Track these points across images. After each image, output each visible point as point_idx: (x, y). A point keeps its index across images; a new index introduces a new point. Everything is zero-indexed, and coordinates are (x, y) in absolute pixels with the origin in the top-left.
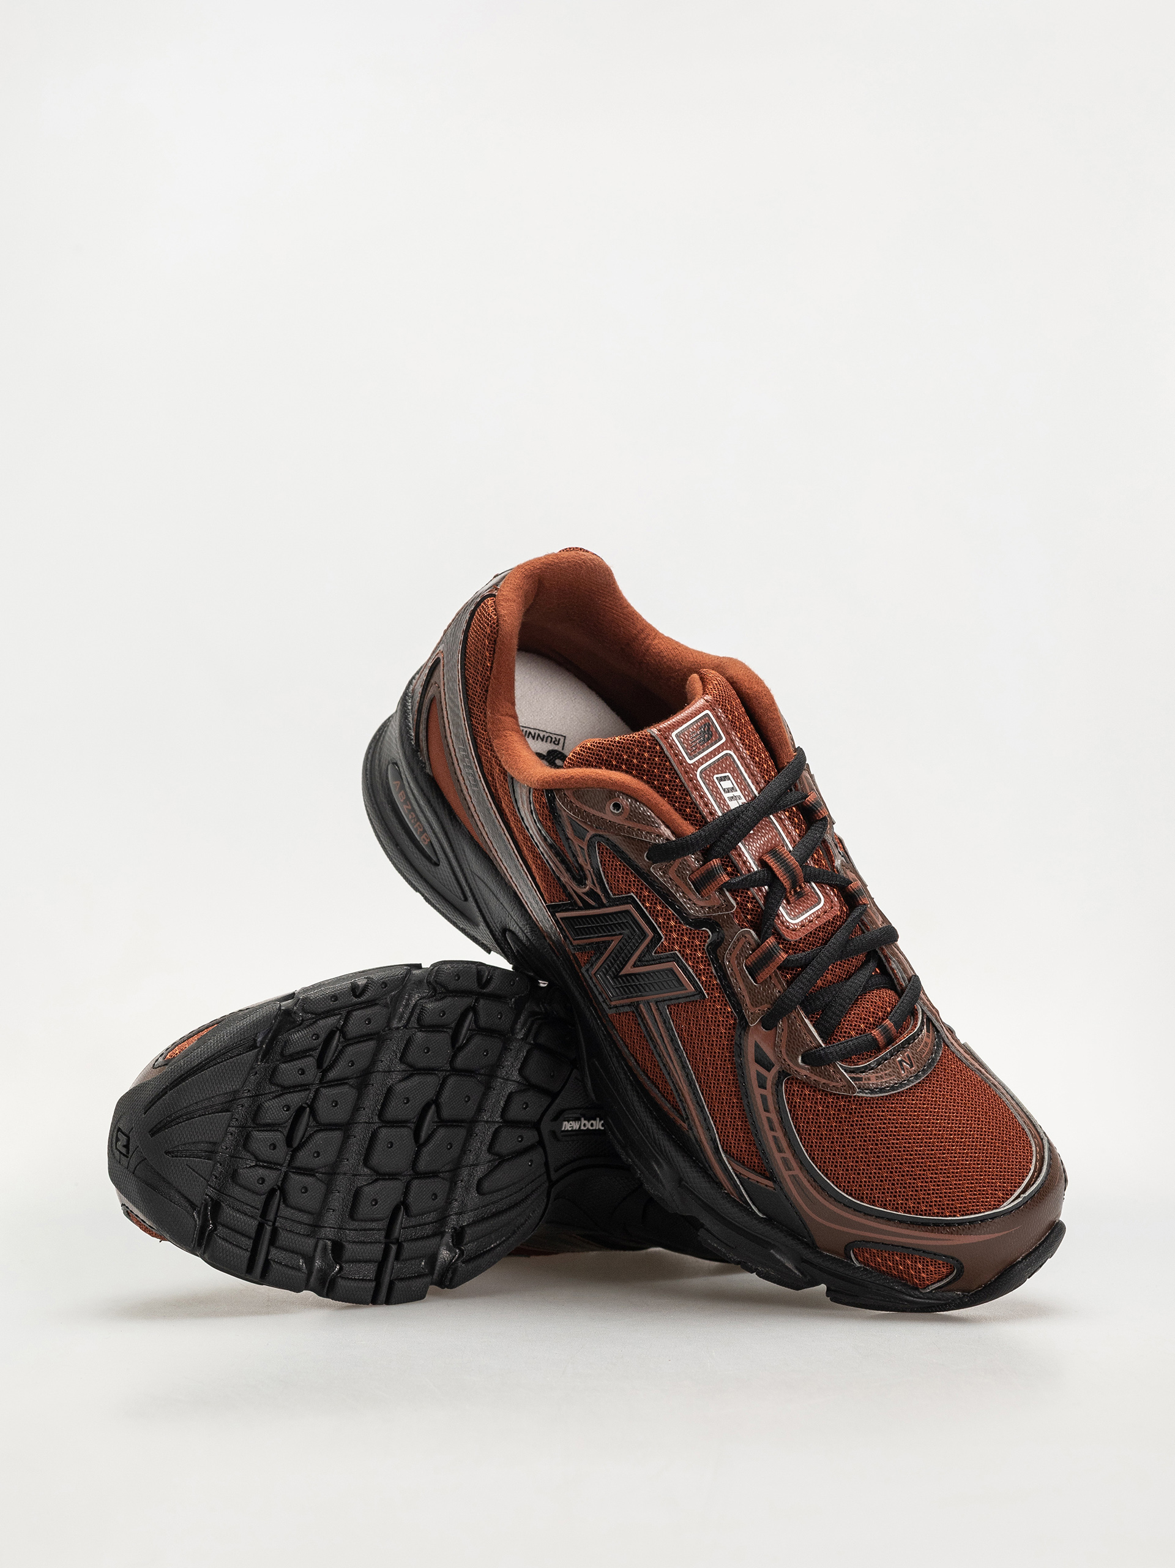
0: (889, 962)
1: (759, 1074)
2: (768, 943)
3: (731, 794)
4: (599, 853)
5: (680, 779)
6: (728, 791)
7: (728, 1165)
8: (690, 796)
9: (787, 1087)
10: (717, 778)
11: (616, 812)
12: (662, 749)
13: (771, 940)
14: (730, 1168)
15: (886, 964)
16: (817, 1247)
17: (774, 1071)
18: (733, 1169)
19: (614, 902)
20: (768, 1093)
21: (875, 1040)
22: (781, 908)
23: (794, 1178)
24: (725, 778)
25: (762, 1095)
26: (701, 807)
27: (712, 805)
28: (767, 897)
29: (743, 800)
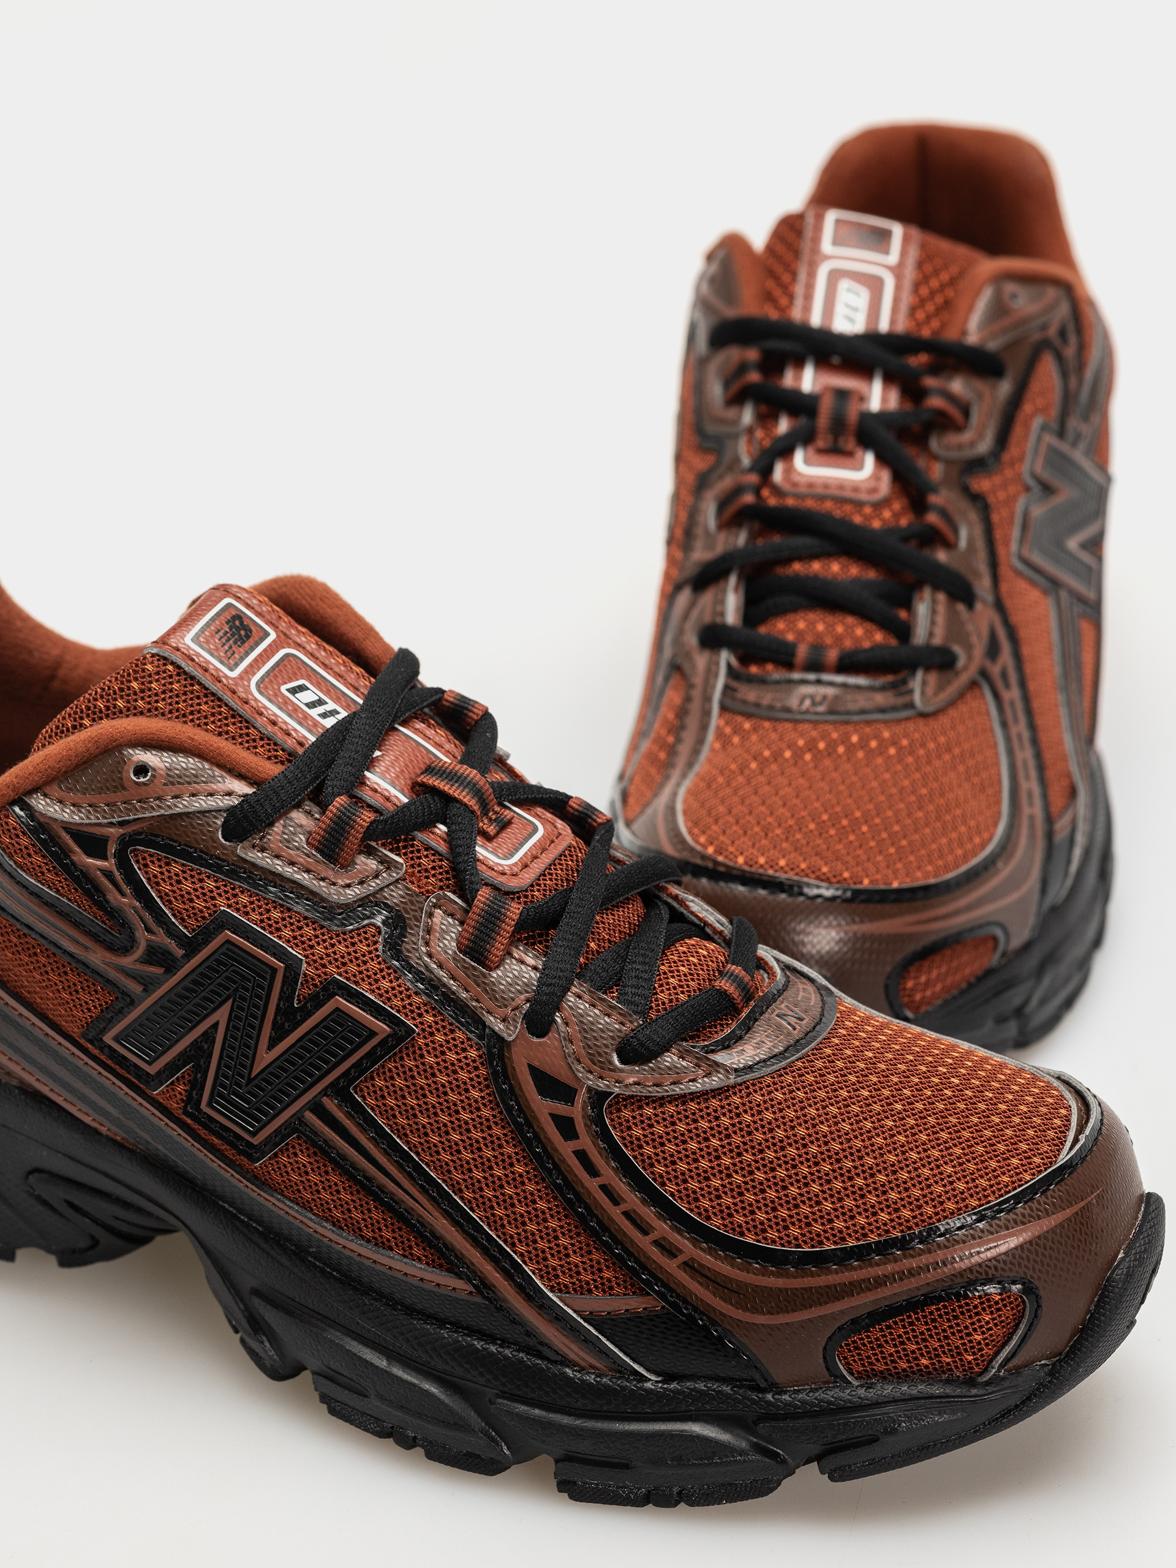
0: (687, 907)
1: (557, 1119)
2: (482, 896)
3: (321, 709)
4: (140, 869)
5: (226, 705)
6: (312, 705)
7: (565, 1308)
8: (254, 727)
9: (612, 1120)
10: (288, 690)
11: (142, 780)
12: (179, 667)
13: (484, 895)
14: (570, 1312)
15: (682, 910)
16: (777, 1384)
17: (581, 1097)
18: (575, 1311)
19: (192, 946)
20: (585, 1141)
21: (723, 994)
22: (477, 848)
23: (690, 1266)
24: (302, 688)
25: (576, 1153)
26: (280, 737)
27: (295, 730)
28: (450, 839)
29: (343, 714)
